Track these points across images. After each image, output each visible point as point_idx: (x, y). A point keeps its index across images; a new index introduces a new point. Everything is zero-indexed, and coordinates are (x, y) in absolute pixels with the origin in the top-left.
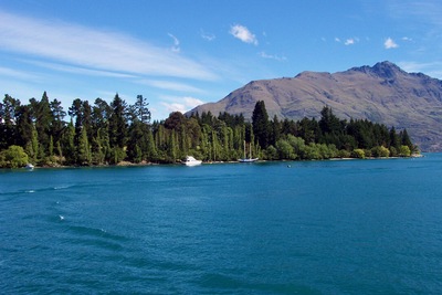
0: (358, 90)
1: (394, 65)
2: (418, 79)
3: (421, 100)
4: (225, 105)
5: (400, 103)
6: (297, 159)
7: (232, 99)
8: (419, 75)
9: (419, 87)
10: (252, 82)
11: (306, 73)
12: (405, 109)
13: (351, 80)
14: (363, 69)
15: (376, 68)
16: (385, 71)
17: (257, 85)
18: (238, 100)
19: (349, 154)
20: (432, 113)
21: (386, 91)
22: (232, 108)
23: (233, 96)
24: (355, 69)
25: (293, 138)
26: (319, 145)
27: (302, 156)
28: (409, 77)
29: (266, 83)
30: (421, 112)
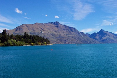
0: (50, 28)
1: (59, 23)
2: (64, 26)
3: (65, 31)
4: (15, 30)
5: (60, 32)
6: (13, 45)
7: (17, 29)
8: (64, 25)
9: (64, 28)
10: (22, 25)
11: (37, 23)
12: (61, 33)
13: (48, 25)
14: (51, 23)
15: (54, 23)
16: (56, 24)
17: (23, 25)
18: (18, 29)
19: (29, 44)
20: (67, 34)
21: (56, 29)
22: (16, 31)
23: (17, 28)
24: (49, 23)
25: (12, 40)
26: (20, 42)
27: (14, 45)
28: (62, 26)
29: (26, 25)
30: (65, 34)
